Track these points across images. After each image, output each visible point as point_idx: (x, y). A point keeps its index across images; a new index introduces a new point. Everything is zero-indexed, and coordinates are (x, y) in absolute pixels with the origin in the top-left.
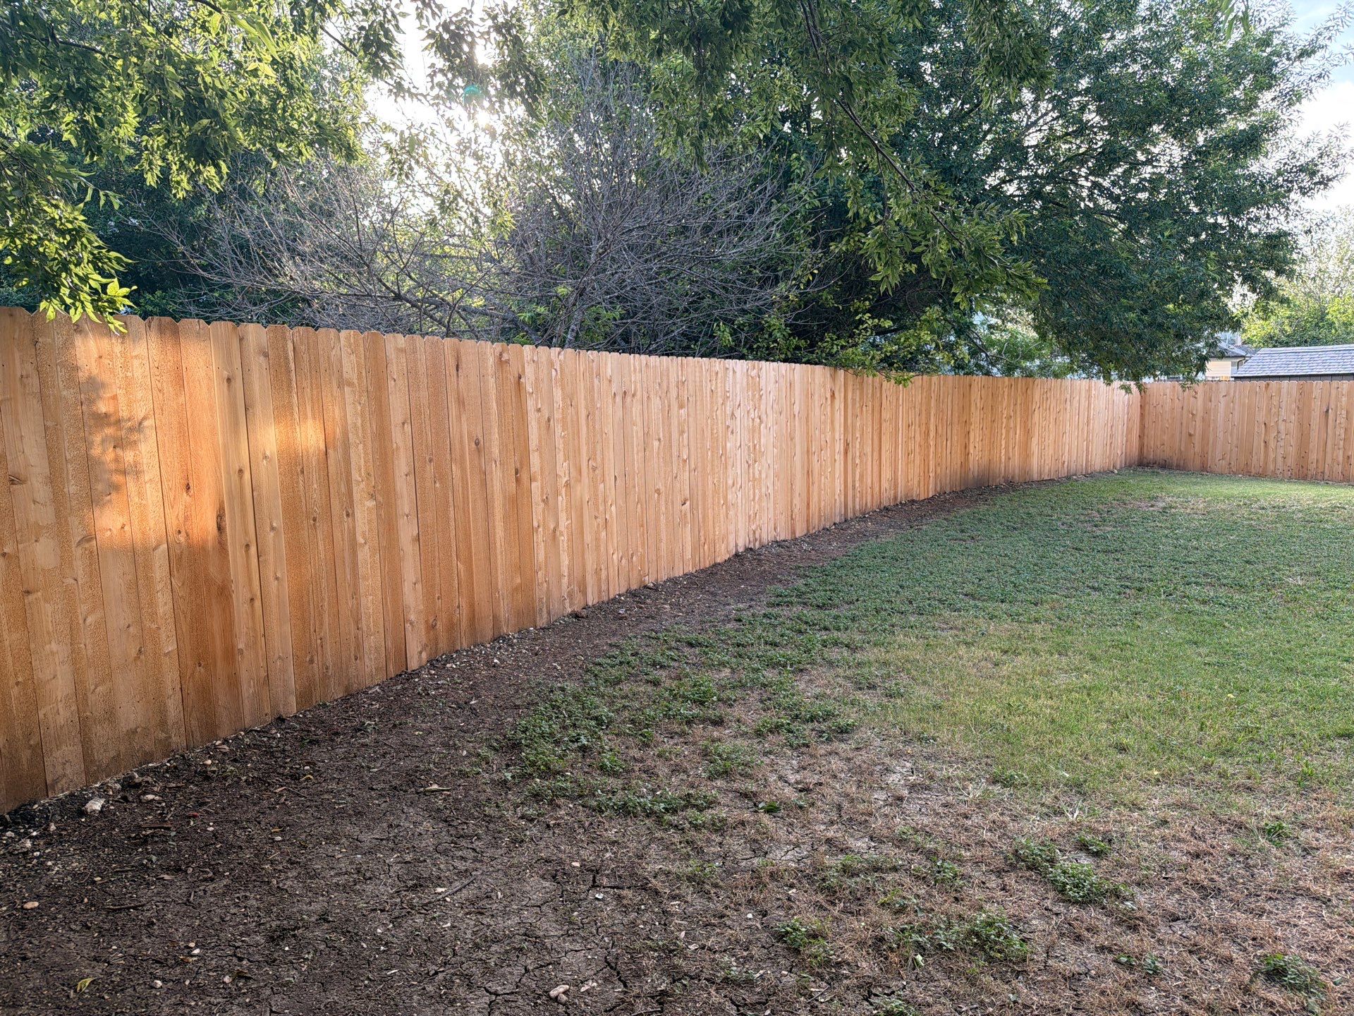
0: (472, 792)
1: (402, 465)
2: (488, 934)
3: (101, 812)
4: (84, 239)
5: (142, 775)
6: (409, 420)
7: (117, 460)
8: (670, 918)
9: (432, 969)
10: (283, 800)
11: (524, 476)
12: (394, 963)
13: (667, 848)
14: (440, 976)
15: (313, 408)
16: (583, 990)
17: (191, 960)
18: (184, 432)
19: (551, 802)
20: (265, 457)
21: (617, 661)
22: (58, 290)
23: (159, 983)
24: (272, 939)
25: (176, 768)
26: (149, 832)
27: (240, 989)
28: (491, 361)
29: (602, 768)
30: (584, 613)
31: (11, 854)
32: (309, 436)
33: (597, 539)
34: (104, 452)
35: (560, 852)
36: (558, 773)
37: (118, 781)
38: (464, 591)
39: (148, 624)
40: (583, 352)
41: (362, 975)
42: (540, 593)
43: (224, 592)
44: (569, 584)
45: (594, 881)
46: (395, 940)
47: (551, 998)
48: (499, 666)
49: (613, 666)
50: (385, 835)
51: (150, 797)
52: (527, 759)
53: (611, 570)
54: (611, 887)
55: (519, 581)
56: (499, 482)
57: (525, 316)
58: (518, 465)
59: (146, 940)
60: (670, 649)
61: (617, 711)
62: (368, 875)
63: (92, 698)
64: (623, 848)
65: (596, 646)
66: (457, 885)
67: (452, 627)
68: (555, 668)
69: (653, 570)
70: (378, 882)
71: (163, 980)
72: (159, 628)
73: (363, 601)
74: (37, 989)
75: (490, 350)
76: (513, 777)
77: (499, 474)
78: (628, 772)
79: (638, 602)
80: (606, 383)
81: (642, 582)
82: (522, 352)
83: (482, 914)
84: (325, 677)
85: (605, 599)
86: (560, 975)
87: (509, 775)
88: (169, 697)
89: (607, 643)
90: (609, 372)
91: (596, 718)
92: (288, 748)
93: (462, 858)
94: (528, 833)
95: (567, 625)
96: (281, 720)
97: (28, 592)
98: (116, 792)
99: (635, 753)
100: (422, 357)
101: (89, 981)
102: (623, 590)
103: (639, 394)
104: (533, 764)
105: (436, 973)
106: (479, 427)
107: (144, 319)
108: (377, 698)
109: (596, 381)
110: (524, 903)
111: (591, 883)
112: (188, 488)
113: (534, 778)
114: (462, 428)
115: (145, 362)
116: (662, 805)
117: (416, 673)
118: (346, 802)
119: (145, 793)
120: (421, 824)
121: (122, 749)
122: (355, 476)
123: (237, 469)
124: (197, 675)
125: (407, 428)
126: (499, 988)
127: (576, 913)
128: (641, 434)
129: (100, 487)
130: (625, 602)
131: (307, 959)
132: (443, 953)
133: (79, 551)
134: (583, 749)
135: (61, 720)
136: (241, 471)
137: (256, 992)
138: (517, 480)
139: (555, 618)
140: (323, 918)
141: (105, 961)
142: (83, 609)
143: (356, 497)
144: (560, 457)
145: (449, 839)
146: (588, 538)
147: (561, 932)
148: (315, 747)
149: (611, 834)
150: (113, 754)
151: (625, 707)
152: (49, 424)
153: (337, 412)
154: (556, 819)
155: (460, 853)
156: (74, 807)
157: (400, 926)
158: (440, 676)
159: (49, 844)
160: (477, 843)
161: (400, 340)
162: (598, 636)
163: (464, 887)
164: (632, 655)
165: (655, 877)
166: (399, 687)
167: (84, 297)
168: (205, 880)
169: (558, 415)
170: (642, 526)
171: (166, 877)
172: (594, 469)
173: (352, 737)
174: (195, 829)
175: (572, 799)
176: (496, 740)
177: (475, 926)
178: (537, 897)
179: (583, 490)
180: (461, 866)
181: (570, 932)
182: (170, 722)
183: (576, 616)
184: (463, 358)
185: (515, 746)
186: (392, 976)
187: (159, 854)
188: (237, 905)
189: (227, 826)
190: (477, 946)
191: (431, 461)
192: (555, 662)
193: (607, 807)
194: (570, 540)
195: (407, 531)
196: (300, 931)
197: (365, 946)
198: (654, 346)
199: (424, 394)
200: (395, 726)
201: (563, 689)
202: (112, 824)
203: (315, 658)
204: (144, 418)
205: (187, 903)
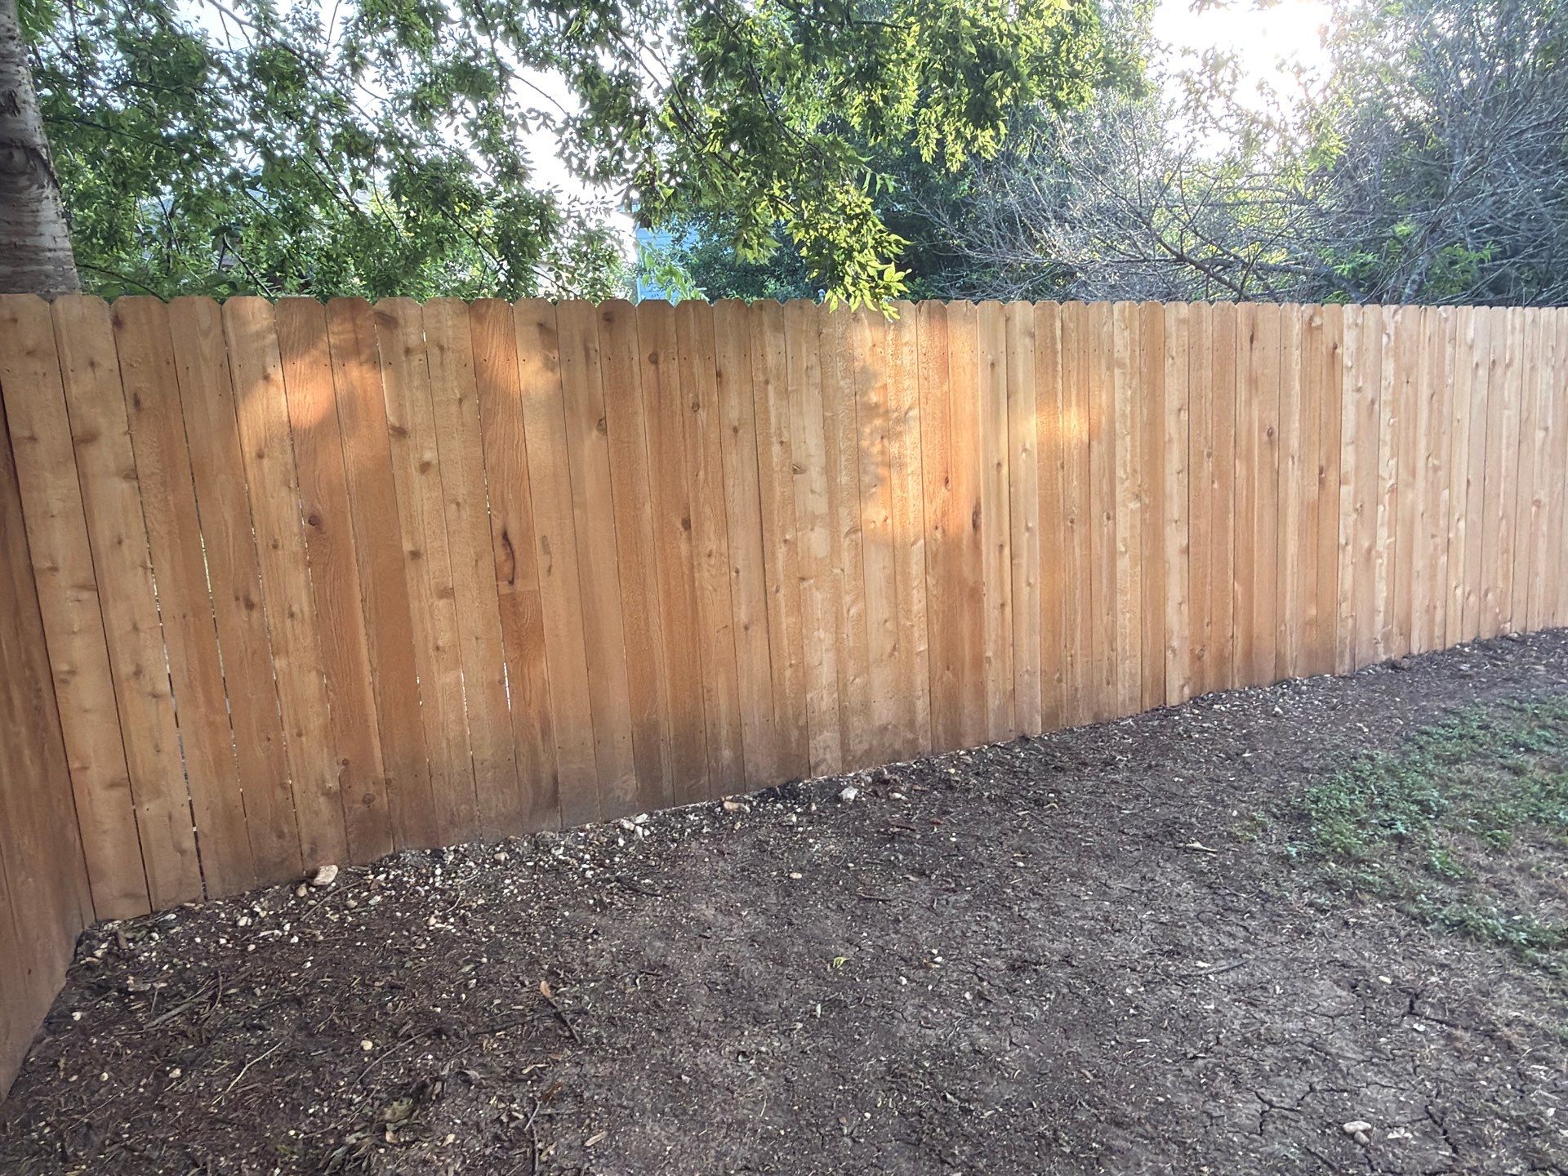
0: (1244, 861)
1: (1174, 460)
2: (1262, 1031)
3: (854, 801)
4: (870, 223)
5: (890, 772)
6: (1186, 406)
7: (883, 452)
8: (1531, 1086)
9: (1192, 1051)
10: (1026, 824)
11: (1332, 477)
12: (1145, 1031)
13: (1529, 993)
14: (1200, 1062)
15: (1078, 395)
16: (1390, 1136)
17: (934, 966)
18: (947, 421)
19: (1350, 895)
20: (1025, 450)
21: (1456, 732)
22: (842, 279)
23: (904, 981)
24: (1012, 968)
25: (921, 771)
26: (897, 830)
27: (980, 1010)
28: (1297, 328)
29: (1428, 868)
30: (1406, 663)
31: (780, 824)
32: (1073, 425)
33: (1433, 567)
34: (872, 444)
35: (1363, 958)
36: (1363, 862)
37: (869, 775)
38: (1241, 618)
39: (903, 621)
40: (1431, 309)
41: (1108, 1033)
42: (1343, 632)
43: (975, 595)
44: (1385, 625)
45: (1411, 1006)
46: (1146, 1006)
47: (1345, 1133)
48: (1281, 717)
49: (1449, 739)
50: (1137, 887)
51: (898, 795)
52: (1319, 836)
53: (1451, 613)
54: (1437, 1021)
55: (1313, 612)
56: (1296, 483)
57: (1344, 269)
58: (1323, 463)
59: (893, 936)
60: (1543, 727)
61: (1453, 798)
62: (1117, 926)
63: (851, 689)
64: (1457, 975)
65: (1424, 709)
66: (1223, 964)
67: (1222, 660)
68: (1360, 729)
69: (1519, 616)
70: (1129, 937)
71: (908, 978)
72: (912, 626)
73: (1120, 616)
74: (800, 955)
75: (1297, 313)
76: (1299, 854)
77: (1297, 473)
78: (1468, 881)
79: (1491, 657)
80: (1464, 349)
81: (1498, 629)
82: (1340, 316)
83: (1255, 1006)
84: (1074, 698)
85: (1440, 648)
86: (1359, 1108)
87: (1293, 852)
88: (919, 698)
89: (1439, 708)
90: (1471, 334)
91: (1419, 803)
92: (1031, 770)
93: (1230, 935)
94: (1318, 926)
95: (1378, 676)
96: (1024, 739)
97: (803, 579)
98: (868, 785)
99: (1480, 858)
100: (1208, 327)
101: (843, 959)
102: (1468, 639)
103: (1517, 363)
104: (1326, 844)
105: (1195, 1057)
106: (1274, 414)
107: (915, 302)
108: (1128, 731)
109: (1449, 349)
110: (1310, 1008)
111: (1407, 1009)
112: (947, 482)
113: (1327, 861)
114: (1252, 415)
115: (914, 348)
116: (1523, 935)
117: (1176, 710)
118: (1092, 840)
119: (893, 791)
120: (1180, 883)
121: (875, 743)
122: (1120, 473)
123: (996, 462)
124: (945, 679)
125: (1184, 415)
126: (1274, 1099)
127: (1383, 1040)
128: (1515, 421)
129: (866, 479)
130: (1470, 655)
131: (1049, 999)
132: (1204, 1037)
133: (847, 541)
134: (1399, 838)
135: (824, 707)
136: (999, 464)
137: (996, 1018)
138: (1321, 482)
139: (1362, 665)
140: (1067, 960)
141: (857, 946)
142: (848, 599)
143: (1119, 497)
144: (1385, 452)
145: (1215, 909)
146: (1419, 564)
147: (1362, 1057)
148: (1060, 775)
149: (1440, 954)
150: (866, 746)
151: (1465, 796)
152: (828, 414)
153: (1104, 397)
154: (1358, 917)
155: (1228, 928)
156: (831, 792)
157: (1153, 991)
158: (1207, 717)
159: (811, 823)
160: (1249, 921)
161: (1184, 309)
162: (1425, 696)
163: (1232, 969)
164: (1479, 727)
165: (1507, 1025)
166: (1156, 723)
167: (864, 285)
168: (947, 890)
169: (1386, 396)
170: (1506, 551)
171: (912, 878)
172: (1436, 469)
173: (1102, 771)
174: (939, 836)
175: (1382, 899)
176: (1277, 805)
177: (1246, 1018)
178: (1329, 1005)
179: (1416, 497)
180: (1230, 944)
181: (1374, 1060)
182: (918, 724)
183: (1394, 666)
184: (1261, 326)
185: (1303, 817)
186: (1143, 1045)
187: (905, 854)
188: (978, 923)
189: (970, 840)
190: (1246, 1041)
191: (1209, 455)
192: (1360, 722)
193: (1434, 919)
194: (1393, 565)
195: (1175, 539)
196: (1042, 967)
197: (1112, 1003)
198: (1545, 295)
199: (1207, 373)
200: (1150, 766)
201: (1371, 758)
202: (864, 816)
203: (1064, 677)
204: (910, 408)
205: (930, 908)
